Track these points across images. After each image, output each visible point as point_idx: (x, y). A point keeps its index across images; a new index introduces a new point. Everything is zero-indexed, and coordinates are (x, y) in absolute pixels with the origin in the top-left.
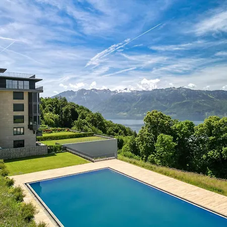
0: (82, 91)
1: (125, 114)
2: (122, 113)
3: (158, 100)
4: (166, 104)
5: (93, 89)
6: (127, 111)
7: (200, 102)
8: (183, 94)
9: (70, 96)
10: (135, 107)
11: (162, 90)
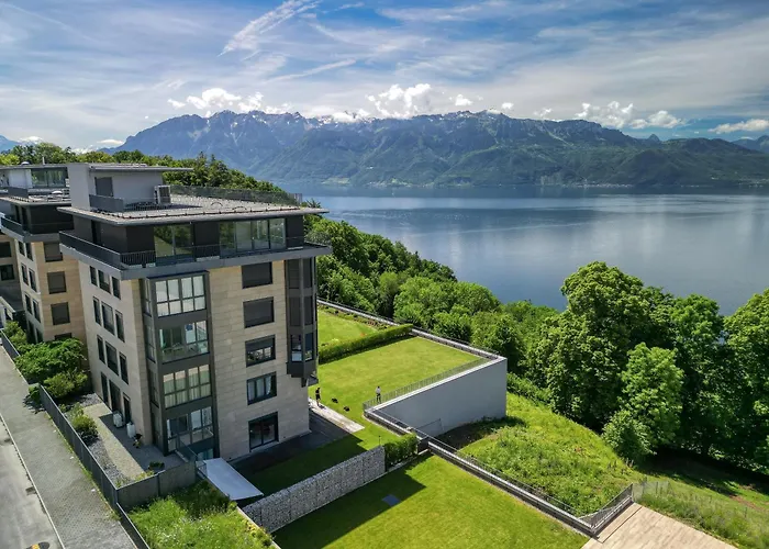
0: (226, 117)
1: (345, 181)
2: (335, 180)
3: (427, 144)
4: (447, 155)
5: (255, 112)
6: (349, 175)
7: (529, 150)
8: (490, 130)
9: (193, 131)
10: (368, 163)
11: (436, 117)
